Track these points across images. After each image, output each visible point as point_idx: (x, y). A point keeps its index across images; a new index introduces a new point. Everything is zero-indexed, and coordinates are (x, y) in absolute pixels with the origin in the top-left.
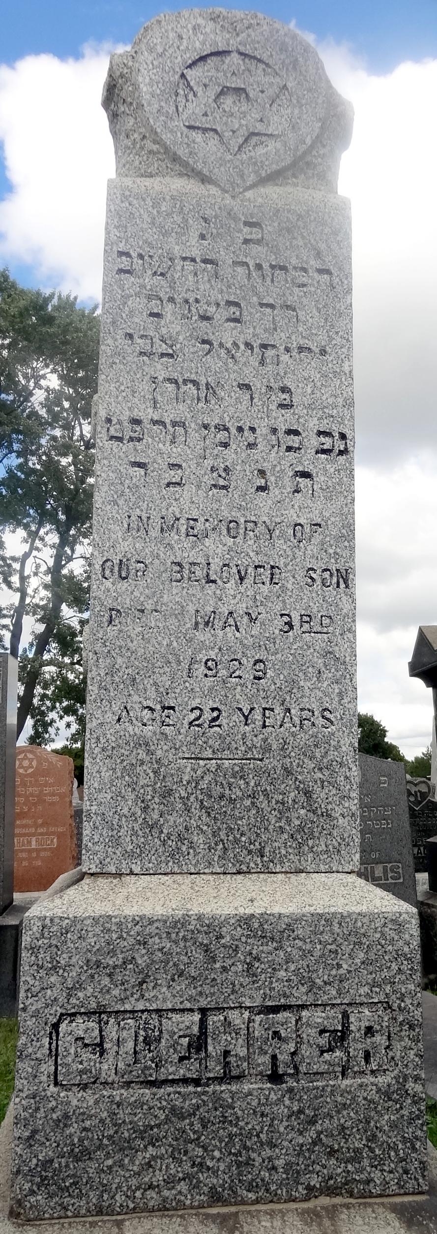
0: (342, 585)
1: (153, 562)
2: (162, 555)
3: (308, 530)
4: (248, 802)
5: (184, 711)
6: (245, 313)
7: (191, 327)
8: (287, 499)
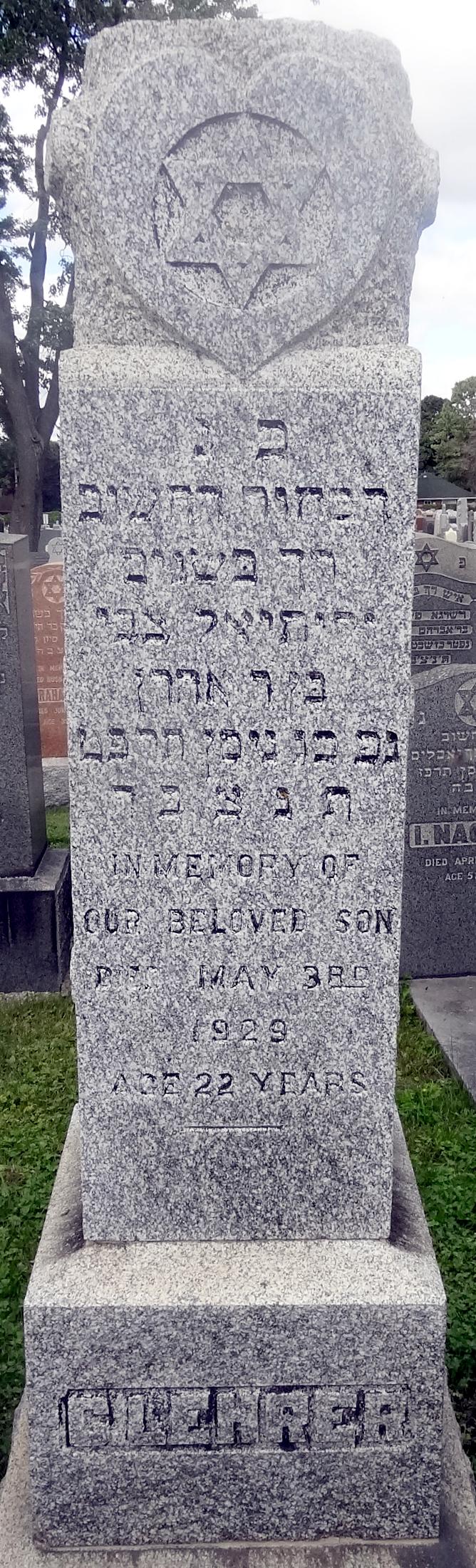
0: (383, 929)
1: (147, 910)
2: (157, 900)
3: (342, 864)
4: (265, 1172)
5: (190, 1078)
6: (260, 566)
7: (186, 593)
8: (315, 825)
